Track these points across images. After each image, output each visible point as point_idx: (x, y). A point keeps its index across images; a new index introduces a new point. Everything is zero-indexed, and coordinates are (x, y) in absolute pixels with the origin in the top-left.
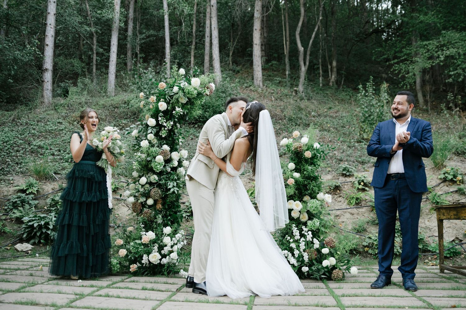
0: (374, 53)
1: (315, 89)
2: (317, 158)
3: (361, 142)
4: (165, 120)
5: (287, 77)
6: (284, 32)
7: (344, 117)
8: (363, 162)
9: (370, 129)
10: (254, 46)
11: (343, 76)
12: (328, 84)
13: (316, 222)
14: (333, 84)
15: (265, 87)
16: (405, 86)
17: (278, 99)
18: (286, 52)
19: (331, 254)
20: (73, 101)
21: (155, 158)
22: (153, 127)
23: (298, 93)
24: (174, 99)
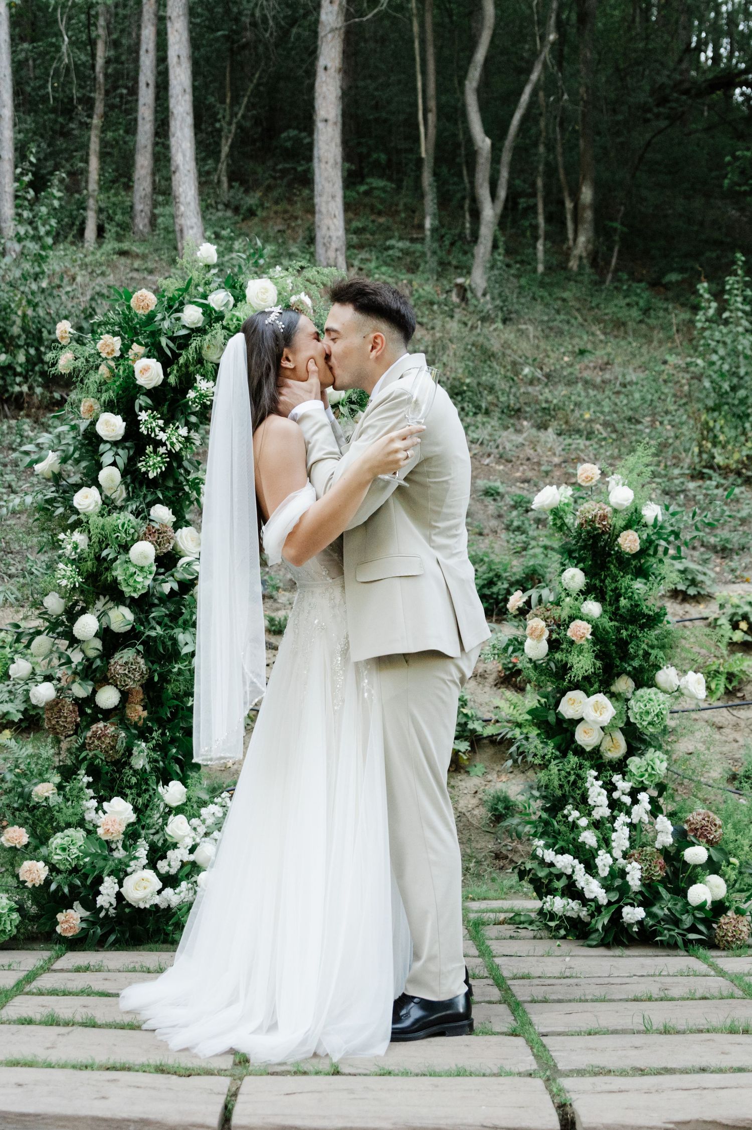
0: (729, 164)
1: (523, 281)
2: (656, 552)
3: (701, 476)
4: (161, 422)
5: (428, 239)
6: (419, 77)
7: (631, 383)
8: (724, 549)
9: (733, 433)
10: (320, 125)
11: (617, 238)
12: (563, 266)
13: (657, 762)
14: (581, 267)
15: (353, 271)
18: (425, 149)
19: (712, 866)
21: (125, 548)
22: (115, 444)
23: (469, 295)
24: (191, 349)
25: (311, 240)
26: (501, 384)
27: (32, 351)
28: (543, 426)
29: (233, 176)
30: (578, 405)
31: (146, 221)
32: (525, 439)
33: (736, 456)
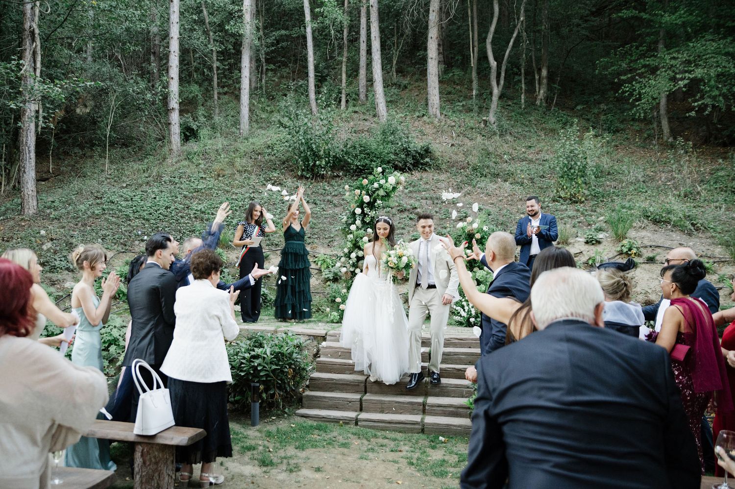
1: (513, 114)
3: (557, 201)
4: (369, 210)
5: (474, 99)
6: (471, 33)
9: (569, 185)
10: (429, 60)
11: (556, 91)
12: (534, 104)
14: (541, 103)
15: (443, 116)
16: (638, 114)
17: (461, 135)
18: (474, 62)
20: (209, 149)
21: (362, 238)
22: (359, 215)
23: (488, 124)
24: (376, 194)
25: (427, 105)
26: (492, 164)
27: (327, 159)
28: (505, 181)
29: (397, 72)
30: (521, 171)
31: (364, 95)
32: (497, 187)
33: (569, 194)
